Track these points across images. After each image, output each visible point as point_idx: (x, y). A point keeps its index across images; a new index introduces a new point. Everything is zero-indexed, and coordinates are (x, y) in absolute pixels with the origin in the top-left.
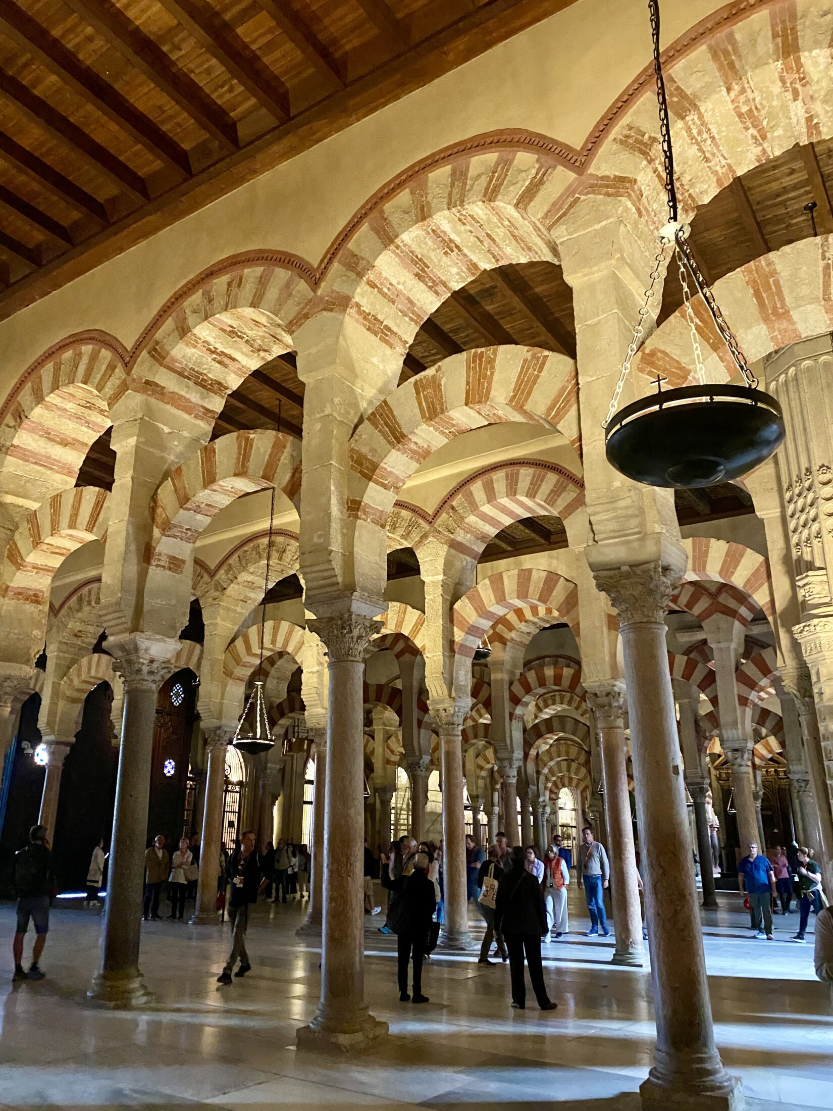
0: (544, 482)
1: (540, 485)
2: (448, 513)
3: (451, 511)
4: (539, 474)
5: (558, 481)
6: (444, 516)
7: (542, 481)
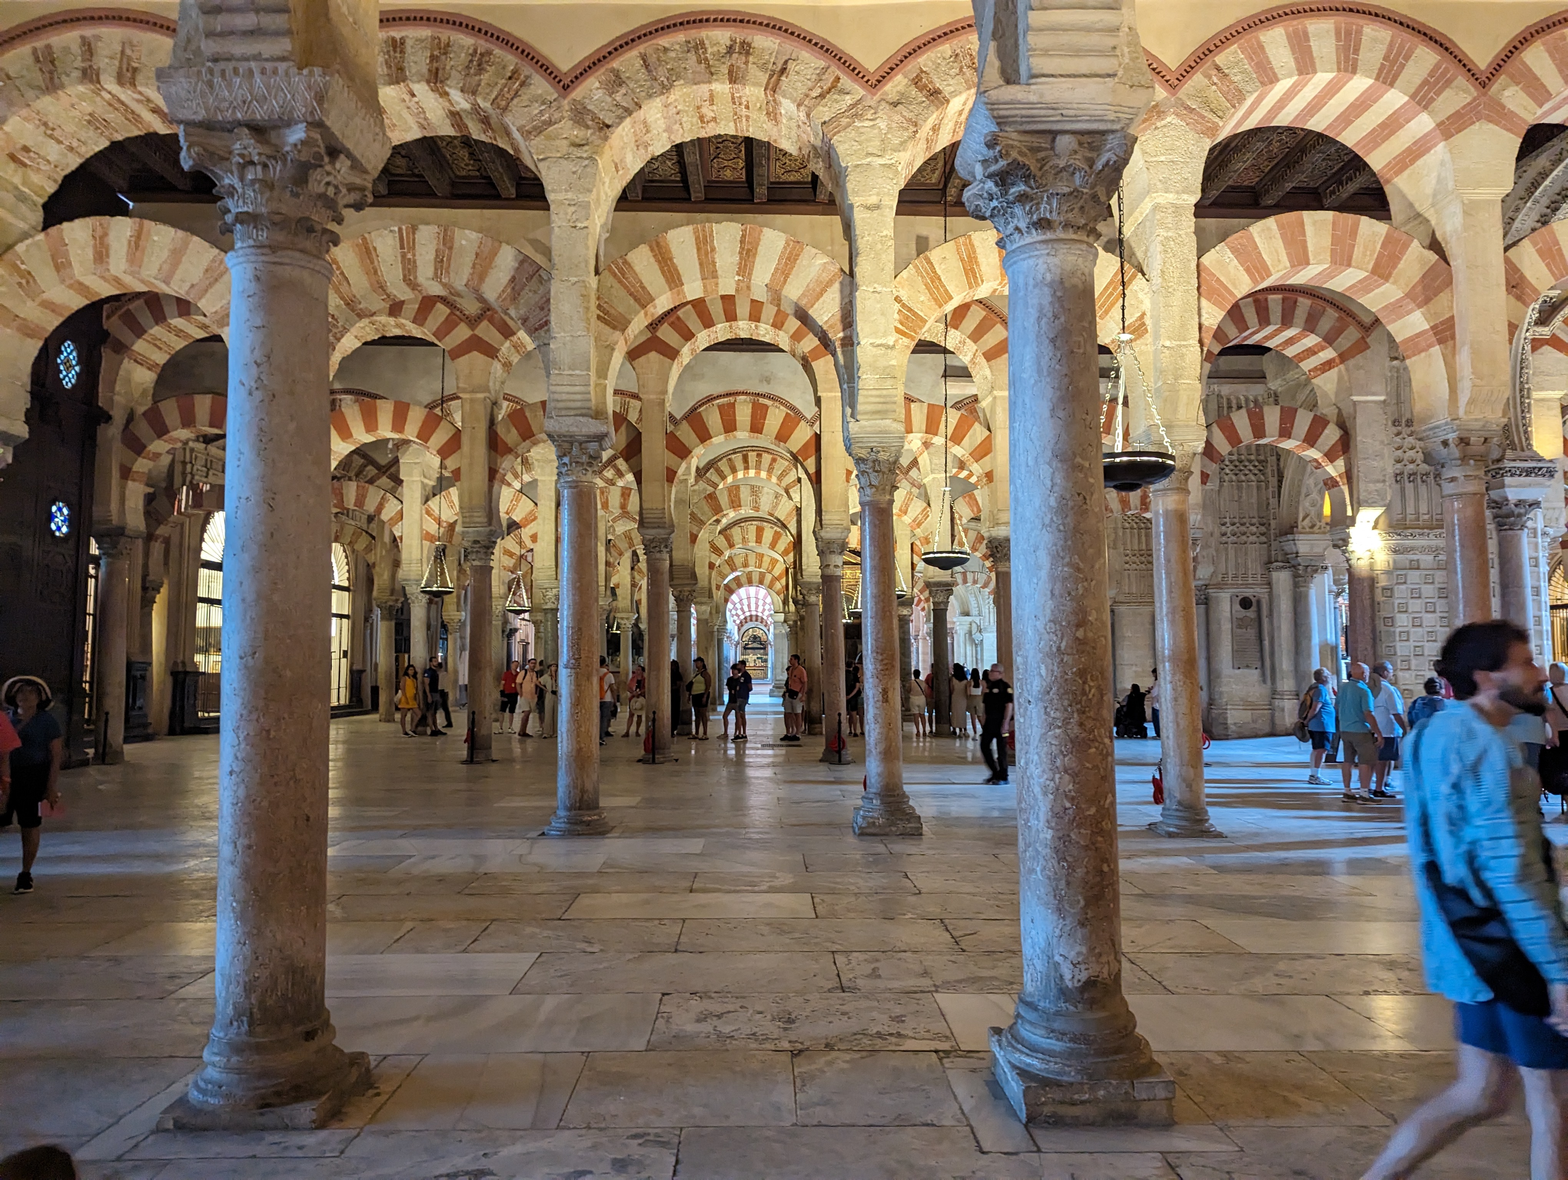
0: (1410, 63)
1: (1403, 66)
2: (1209, 77)
3: (1215, 72)
4: (1401, 46)
5: (1437, 66)
6: (1197, 79)
7: (1407, 58)
